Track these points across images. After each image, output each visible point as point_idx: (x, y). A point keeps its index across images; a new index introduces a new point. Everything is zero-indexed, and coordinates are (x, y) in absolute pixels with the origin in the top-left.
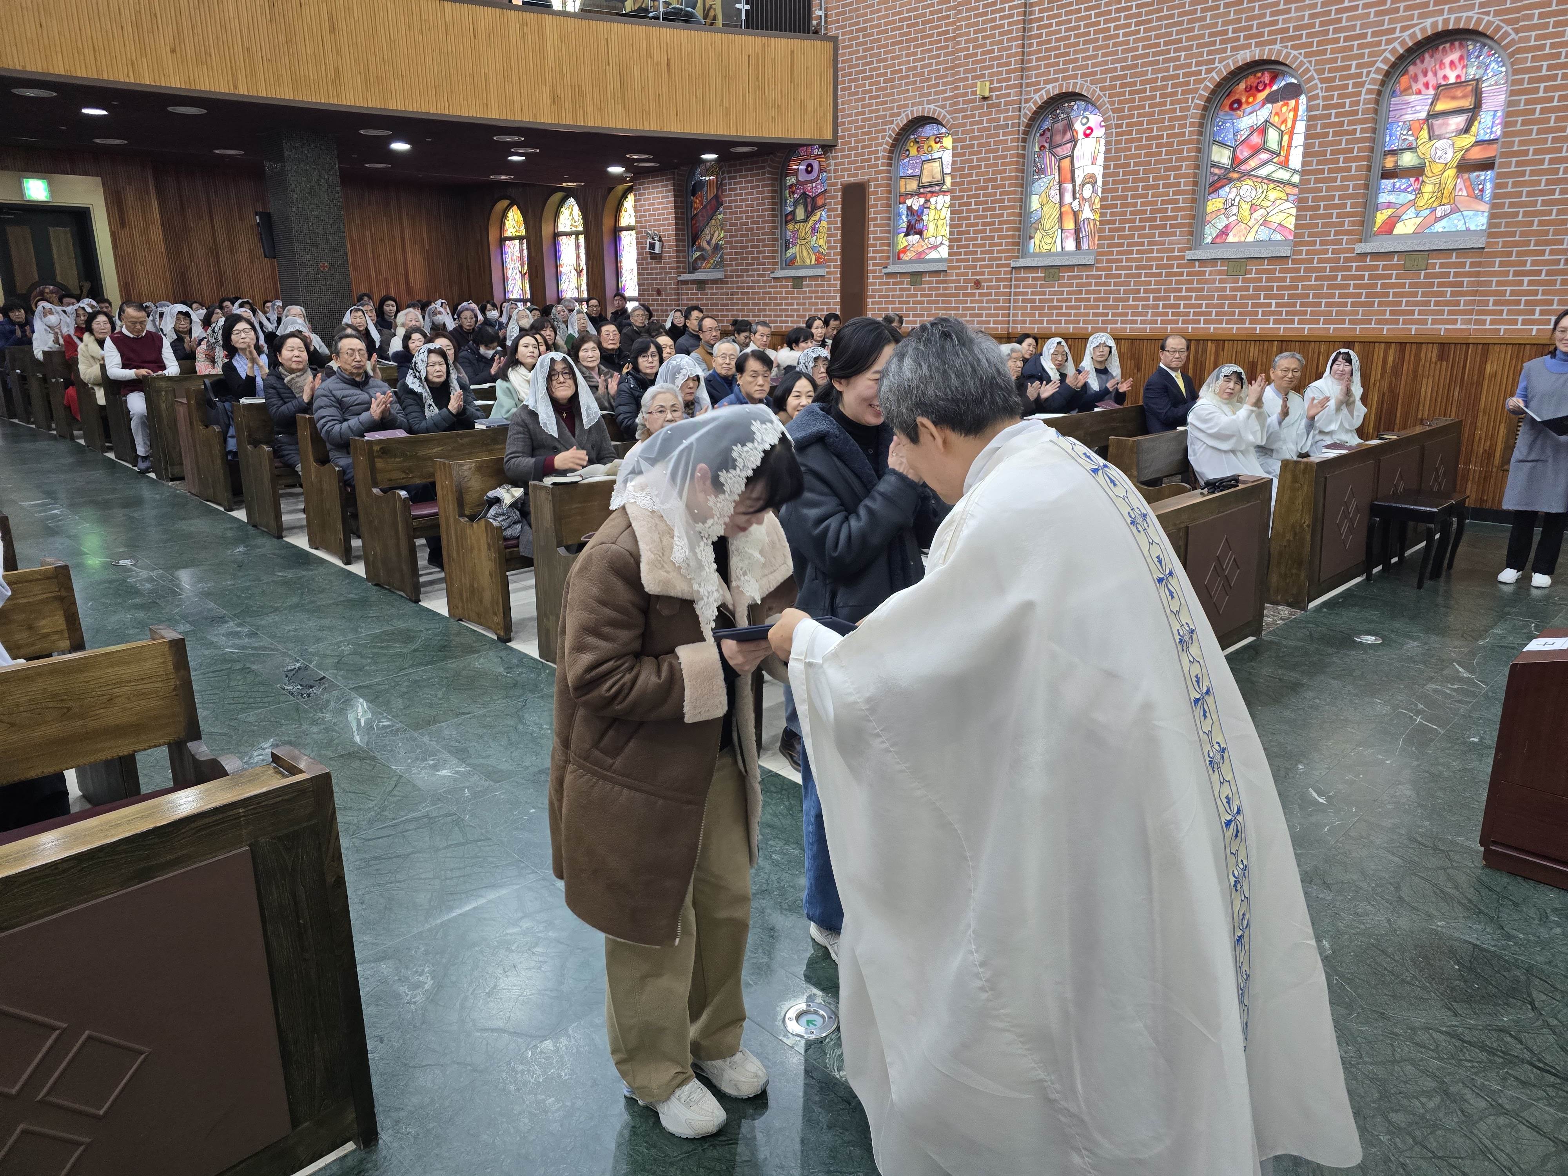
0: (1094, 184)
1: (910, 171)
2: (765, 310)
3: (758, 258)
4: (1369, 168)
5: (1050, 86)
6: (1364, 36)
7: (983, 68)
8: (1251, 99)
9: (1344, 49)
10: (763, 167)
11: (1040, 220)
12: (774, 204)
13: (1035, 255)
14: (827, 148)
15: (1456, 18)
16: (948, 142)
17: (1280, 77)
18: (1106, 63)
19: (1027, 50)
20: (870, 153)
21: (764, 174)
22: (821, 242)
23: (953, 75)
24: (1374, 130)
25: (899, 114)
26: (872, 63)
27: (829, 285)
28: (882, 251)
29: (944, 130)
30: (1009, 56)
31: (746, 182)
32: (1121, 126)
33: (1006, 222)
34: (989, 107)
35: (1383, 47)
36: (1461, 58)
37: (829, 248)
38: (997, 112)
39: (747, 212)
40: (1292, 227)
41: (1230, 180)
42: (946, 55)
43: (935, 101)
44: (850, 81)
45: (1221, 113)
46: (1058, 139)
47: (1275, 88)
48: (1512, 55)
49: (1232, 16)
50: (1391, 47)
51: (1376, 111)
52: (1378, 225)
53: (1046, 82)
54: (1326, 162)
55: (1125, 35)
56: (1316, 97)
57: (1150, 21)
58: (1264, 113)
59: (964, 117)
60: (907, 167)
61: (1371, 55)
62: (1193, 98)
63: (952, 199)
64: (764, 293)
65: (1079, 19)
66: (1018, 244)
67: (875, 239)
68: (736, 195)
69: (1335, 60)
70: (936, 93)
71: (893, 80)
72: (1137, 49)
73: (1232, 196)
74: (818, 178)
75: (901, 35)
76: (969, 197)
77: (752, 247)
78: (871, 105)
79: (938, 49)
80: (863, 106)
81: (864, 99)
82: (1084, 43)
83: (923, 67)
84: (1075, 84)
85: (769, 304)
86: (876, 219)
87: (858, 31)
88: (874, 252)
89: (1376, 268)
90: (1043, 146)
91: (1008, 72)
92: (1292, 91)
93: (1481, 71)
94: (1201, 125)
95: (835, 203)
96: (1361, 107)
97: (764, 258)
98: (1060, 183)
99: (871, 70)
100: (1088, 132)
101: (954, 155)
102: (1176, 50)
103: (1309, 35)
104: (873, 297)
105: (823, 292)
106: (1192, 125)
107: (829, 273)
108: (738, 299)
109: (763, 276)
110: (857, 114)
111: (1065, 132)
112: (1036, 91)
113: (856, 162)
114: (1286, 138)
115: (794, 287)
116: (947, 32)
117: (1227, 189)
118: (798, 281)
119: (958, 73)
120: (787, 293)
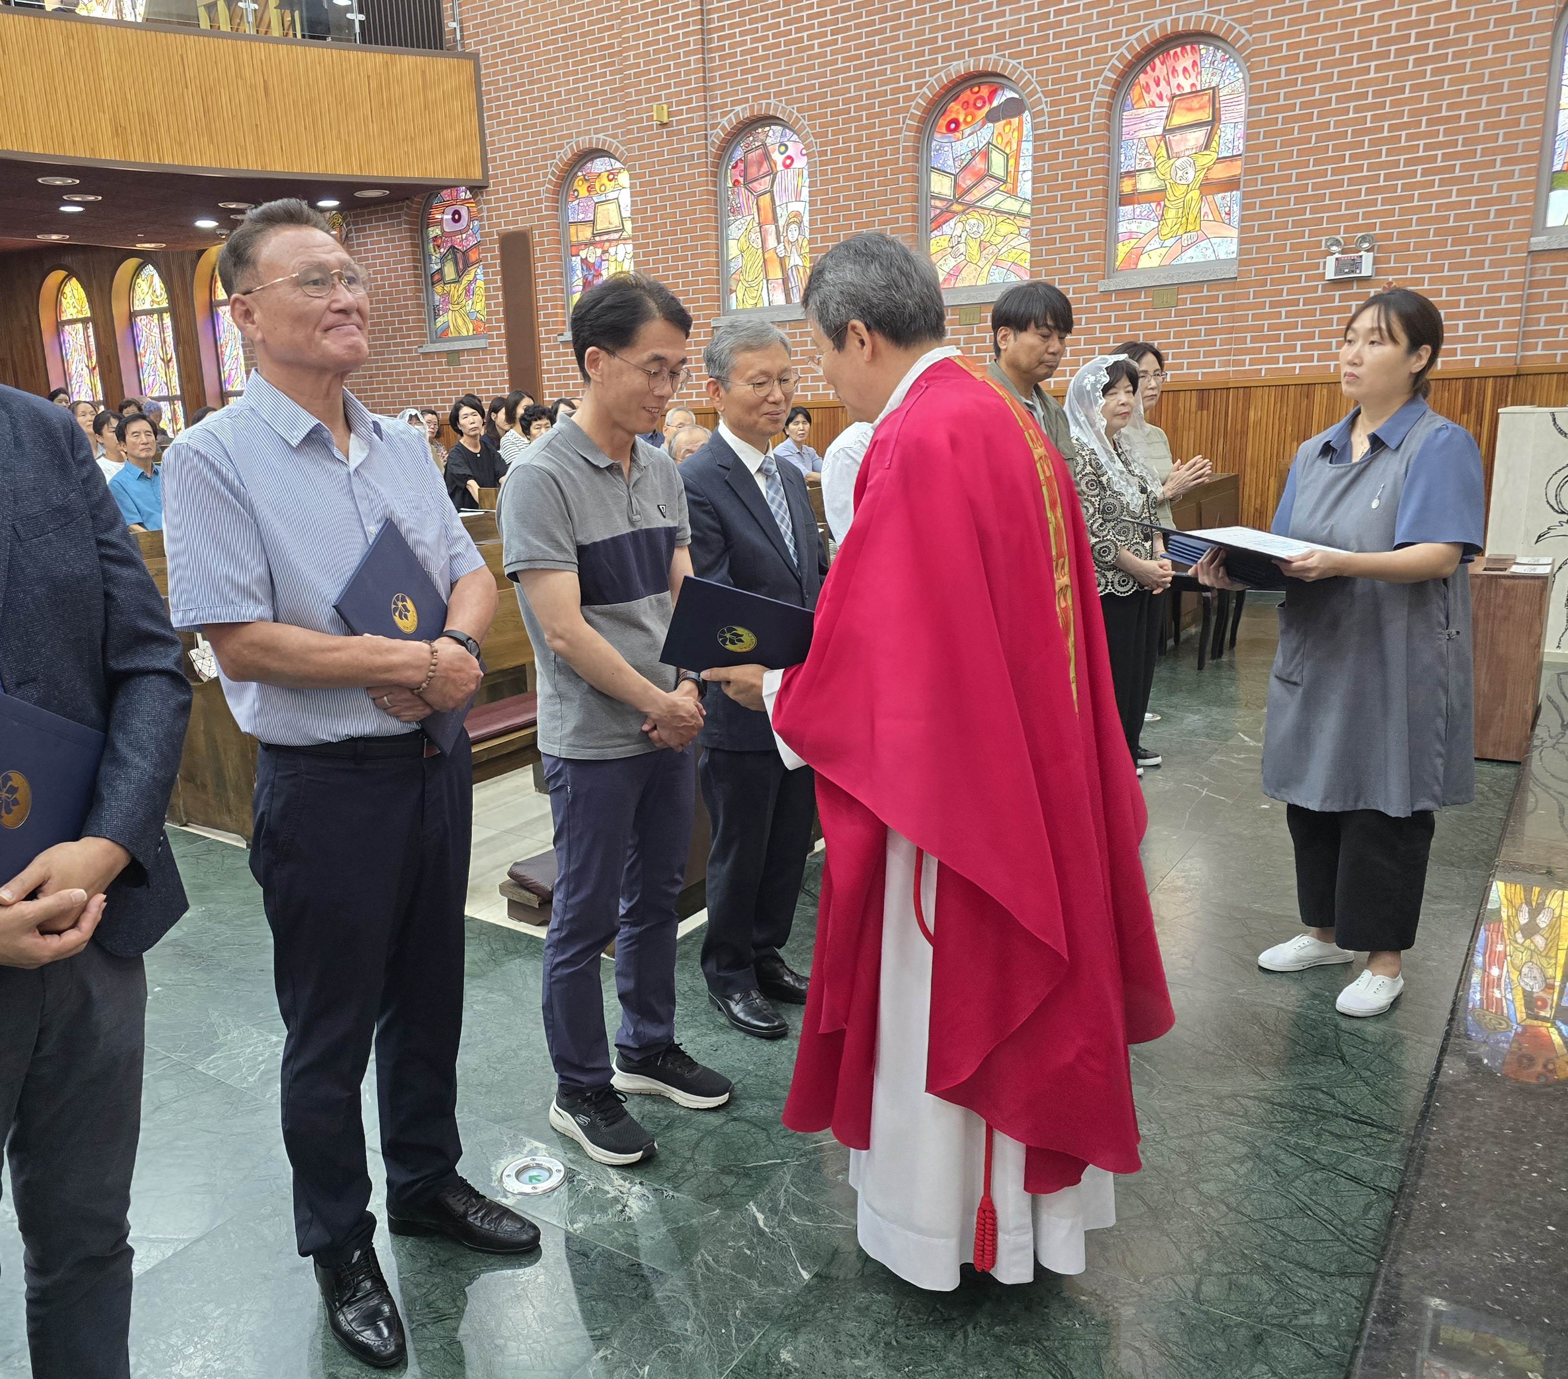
0: (800, 224)
1: (581, 216)
2: (415, 395)
3: (401, 329)
4: (1106, 193)
5: (738, 108)
6: (1088, 41)
7: (658, 89)
8: (969, 119)
9: (1066, 57)
10: (399, 216)
11: (741, 271)
12: (415, 260)
13: (737, 311)
14: (477, 189)
15: (1185, 18)
16: (624, 178)
17: (1000, 92)
18: (801, 80)
19: (708, 65)
20: (530, 195)
21: (399, 224)
22: (479, 307)
23: (622, 98)
24: (1108, 150)
25: (561, 147)
26: (522, 85)
27: (493, 360)
28: (556, 315)
29: (618, 165)
30: (687, 73)
31: (379, 235)
32: (824, 153)
33: (700, 273)
34: (669, 134)
35: (1110, 54)
36: (1194, 64)
37: (489, 313)
38: (679, 141)
39: (382, 272)
40: (1027, 265)
41: (955, 213)
42: (612, 73)
43: (604, 129)
44: (498, 107)
45: (937, 136)
46: (753, 171)
47: (995, 104)
48: (1247, 59)
49: (940, 22)
50: (1118, 53)
51: (1108, 128)
52: (1120, 259)
53: (734, 103)
54: (1058, 188)
55: (821, 46)
56: (1041, 113)
57: (848, 29)
58: (987, 132)
59: (640, 148)
60: (575, 211)
61: (1097, 62)
62: (904, 118)
63: (635, 247)
64: (412, 373)
65: (766, 28)
66: (717, 299)
67: (545, 300)
68: (366, 251)
69: (1058, 70)
70: (604, 120)
71: (551, 105)
72: (835, 62)
73: (958, 232)
74: (468, 225)
75: (556, 50)
76: (655, 244)
77: (392, 315)
78: (526, 136)
79: (602, 66)
80: (517, 138)
81: (517, 129)
82: (775, 56)
83: (585, 88)
84: (768, 105)
85: (420, 387)
86: (544, 275)
87: (502, 46)
88: (545, 316)
89: (1122, 307)
90: (737, 181)
91: (688, 92)
92: (1014, 108)
93: (1216, 79)
94: (916, 150)
95: (493, 255)
96: (1090, 124)
97: (408, 329)
98: (761, 226)
99: (522, 93)
100: (788, 162)
101: (633, 195)
102: (881, 63)
103: (1027, 42)
104: (549, 372)
105: (486, 368)
106: (905, 149)
107: (491, 344)
108: (378, 383)
109: (410, 351)
110: (510, 148)
111: (760, 164)
112: (724, 114)
113: (514, 206)
114: (1012, 162)
115: (448, 363)
116: (612, 46)
117: (952, 223)
118: (453, 356)
119: (629, 95)
120: (440, 371)
